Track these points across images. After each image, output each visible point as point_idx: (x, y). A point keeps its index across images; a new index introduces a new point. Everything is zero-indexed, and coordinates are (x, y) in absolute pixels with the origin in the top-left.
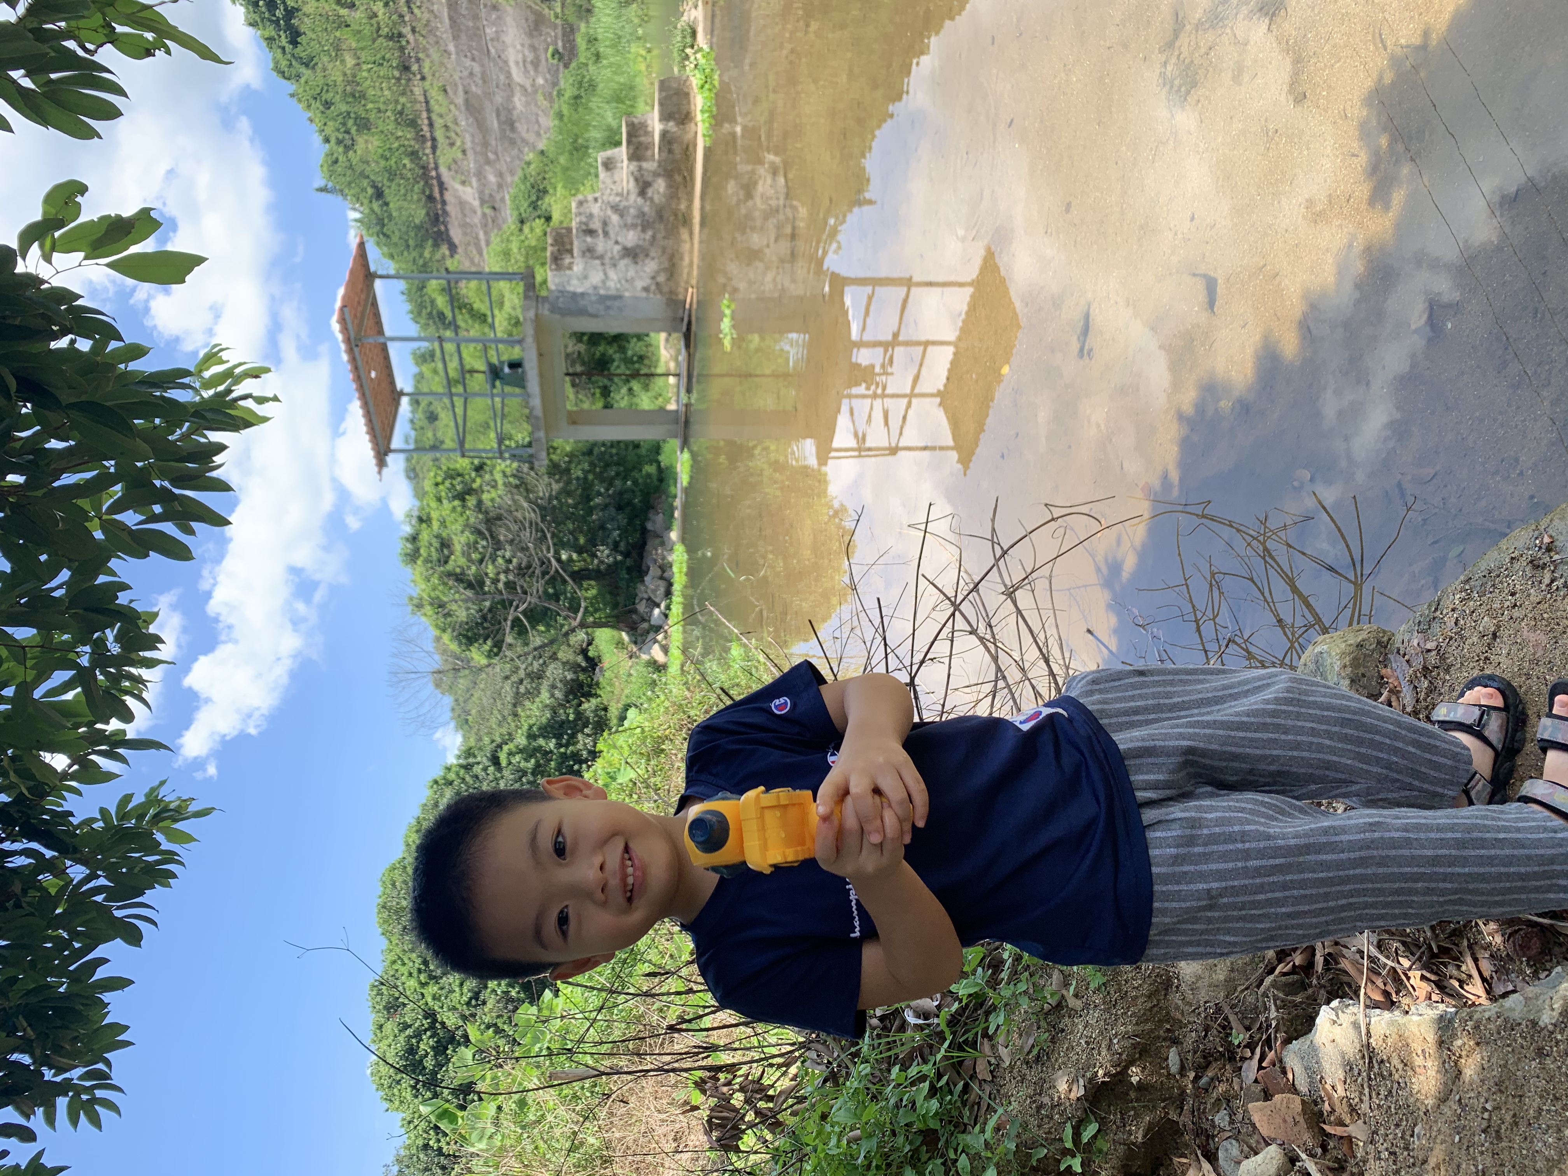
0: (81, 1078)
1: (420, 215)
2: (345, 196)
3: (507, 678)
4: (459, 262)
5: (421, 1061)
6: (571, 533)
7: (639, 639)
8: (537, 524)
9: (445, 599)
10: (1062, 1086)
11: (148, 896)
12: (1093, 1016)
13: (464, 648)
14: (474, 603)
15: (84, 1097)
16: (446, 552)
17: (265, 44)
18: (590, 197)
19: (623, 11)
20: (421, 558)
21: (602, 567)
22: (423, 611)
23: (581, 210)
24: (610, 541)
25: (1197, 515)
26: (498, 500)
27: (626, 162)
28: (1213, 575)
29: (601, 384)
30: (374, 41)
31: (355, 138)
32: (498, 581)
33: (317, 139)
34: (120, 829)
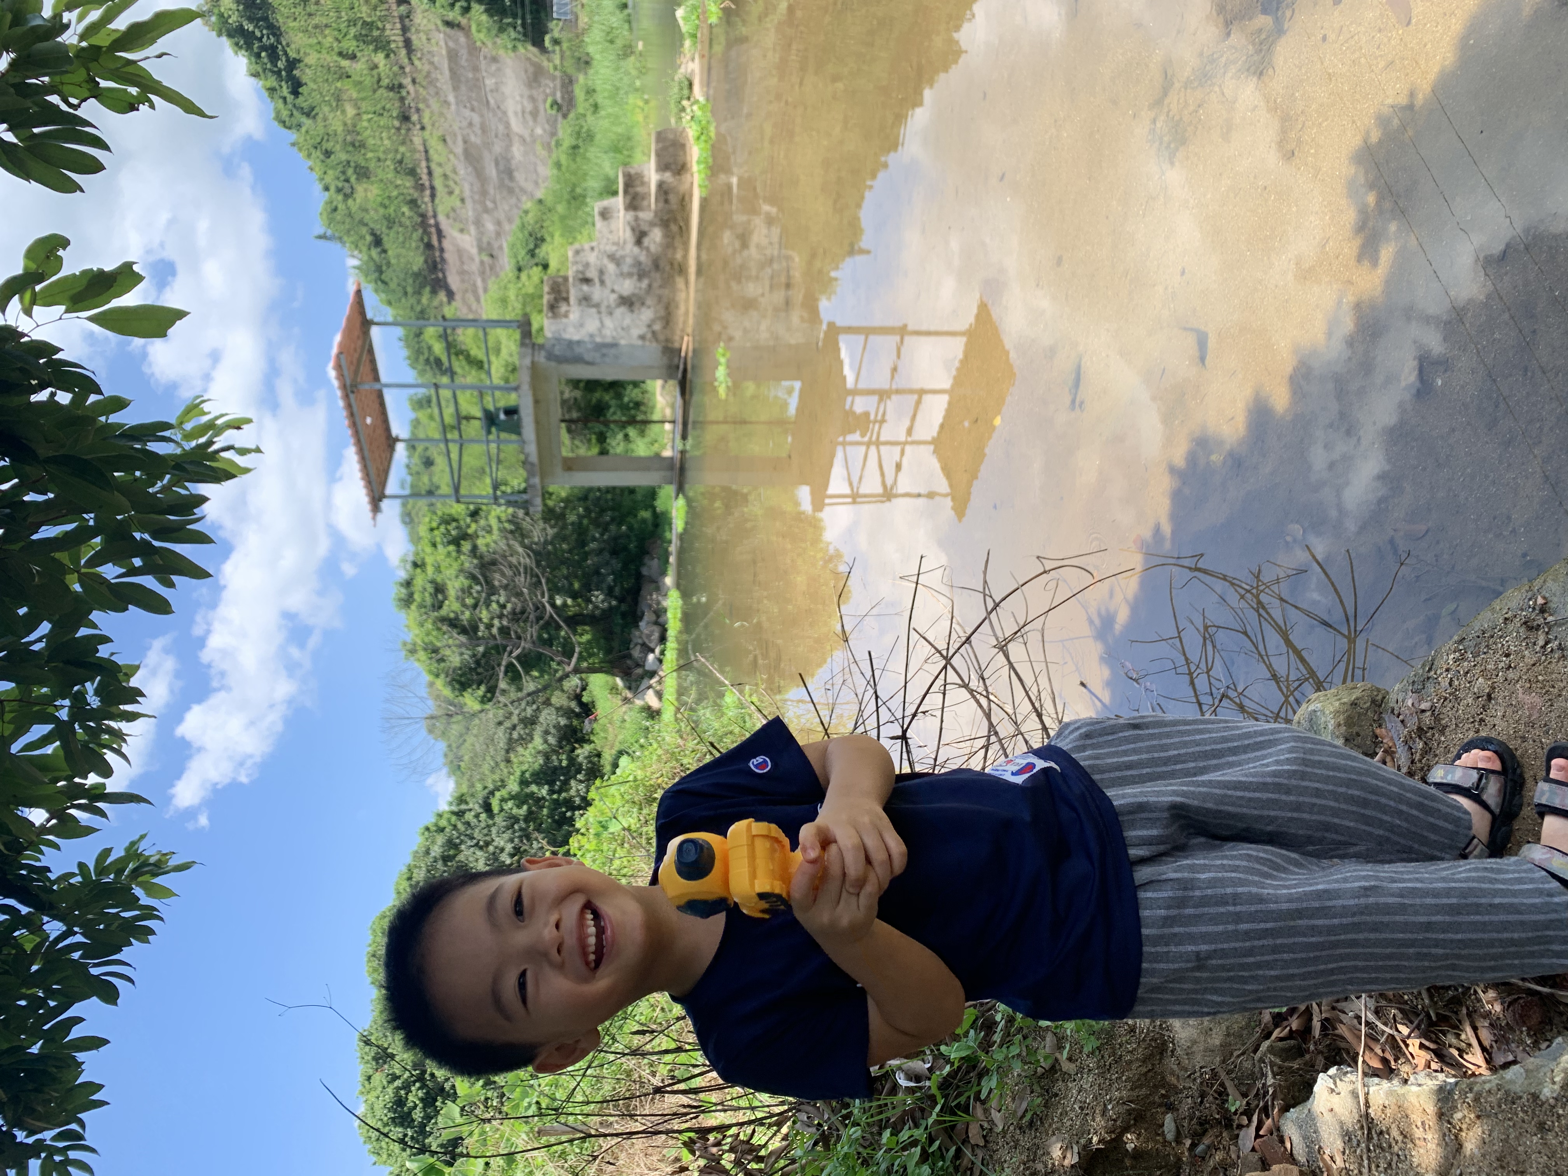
0: (54, 1139)
1: (418, 262)
2: (343, 243)
3: (500, 723)
4: (456, 309)
5: (410, 1113)
6: (566, 578)
7: (634, 685)
8: (532, 569)
9: (439, 644)
10: (1056, 1152)
11: (125, 954)
12: (1087, 1081)
13: (457, 693)
14: (468, 649)
15: (57, 1158)
16: (440, 597)
17: (266, 94)
18: (587, 246)
19: (622, 63)
20: (415, 604)
21: (597, 612)
22: (416, 656)
23: (578, 259)
24: (604, 586)
25: (1190, 569)
26: (493, 545)
27: (622, 212)
28: (1206, 628)
29: (597, 430)
30: (375, 91)
31: (355, 186)
32: (492, 626)
33: (319, 187)
34: (98, 883)
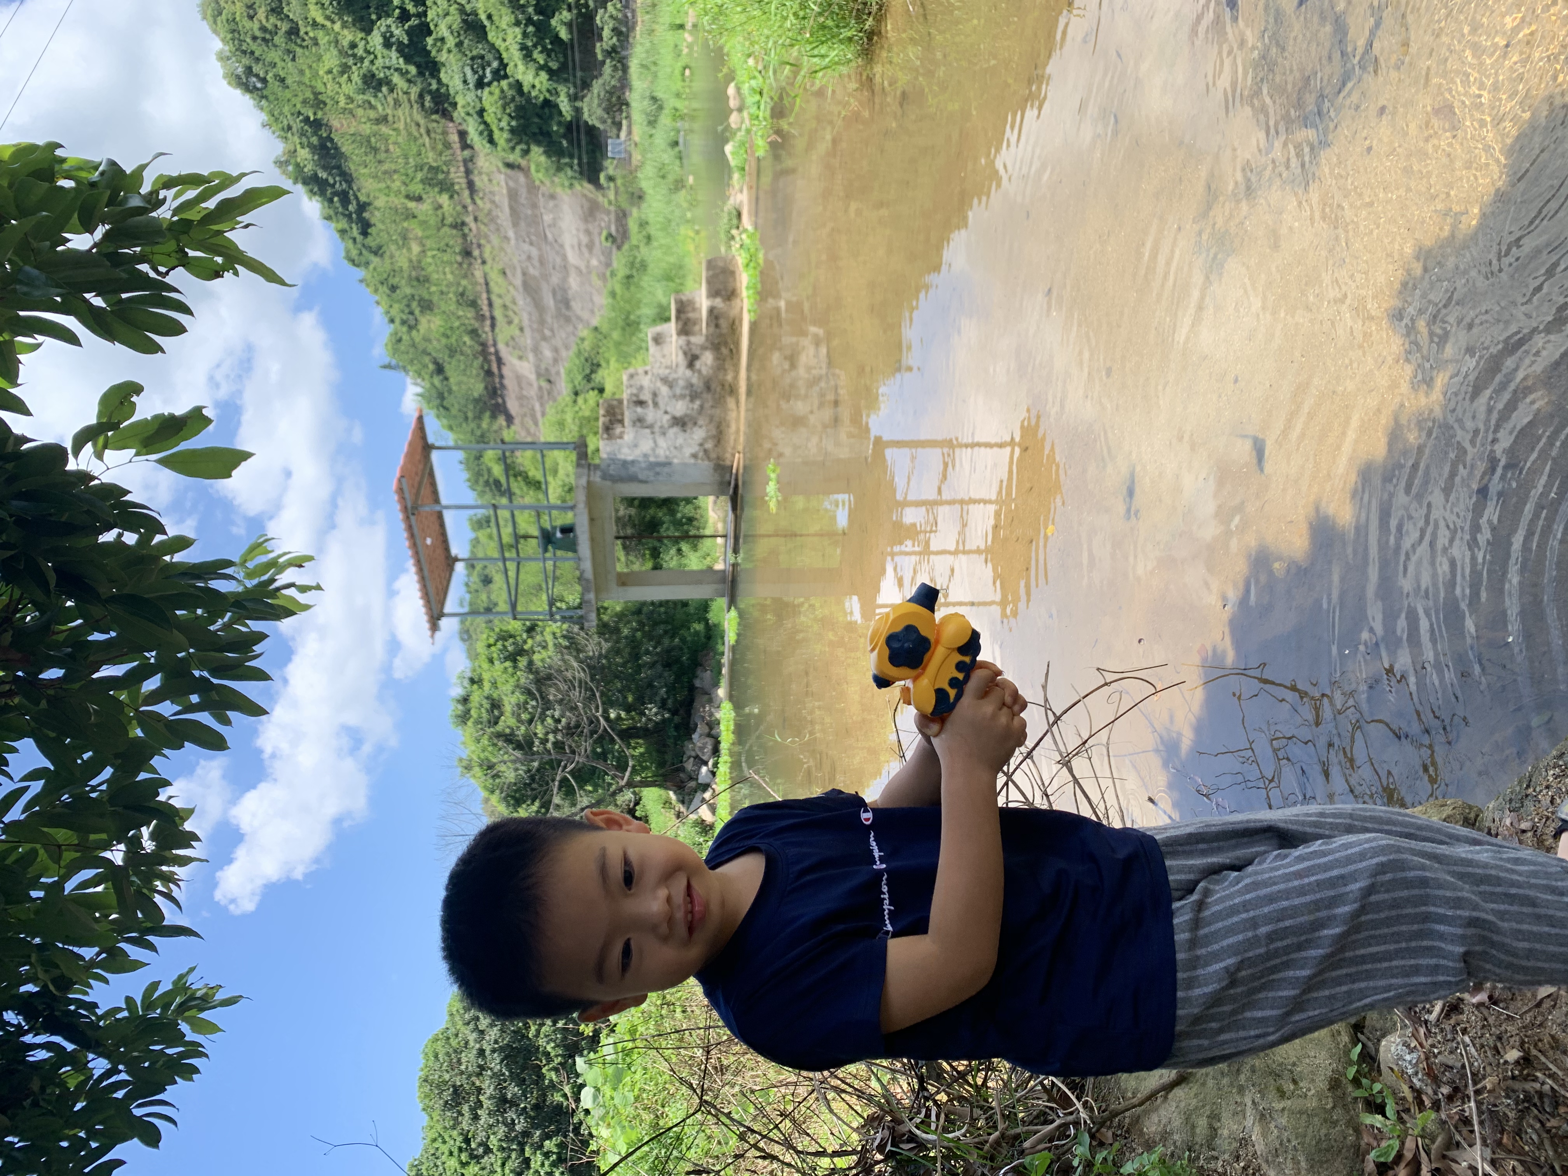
1: (478, 388)
2: (407, 372)
4: (515, 433)
6: (620, 691)
7: (687, 798)
8: (586, 683)
9: (494, 760)
11: (169, 1094)
14: (522, 764)
16: (496, 713)
17: (338, 235)
18: (641, 370)
19: (674, 196)
20: (472, 720)
21: (650, 725)
22: (472, 772)
23: (632, 382)
24: (658, 699)
26: (548, 660)
27: (675, 337)
29: (651, 545)
30: (439, 230)
31: (419, 318)
32: (547, 741)
33: (385, 319)
34: (144, 1018)
